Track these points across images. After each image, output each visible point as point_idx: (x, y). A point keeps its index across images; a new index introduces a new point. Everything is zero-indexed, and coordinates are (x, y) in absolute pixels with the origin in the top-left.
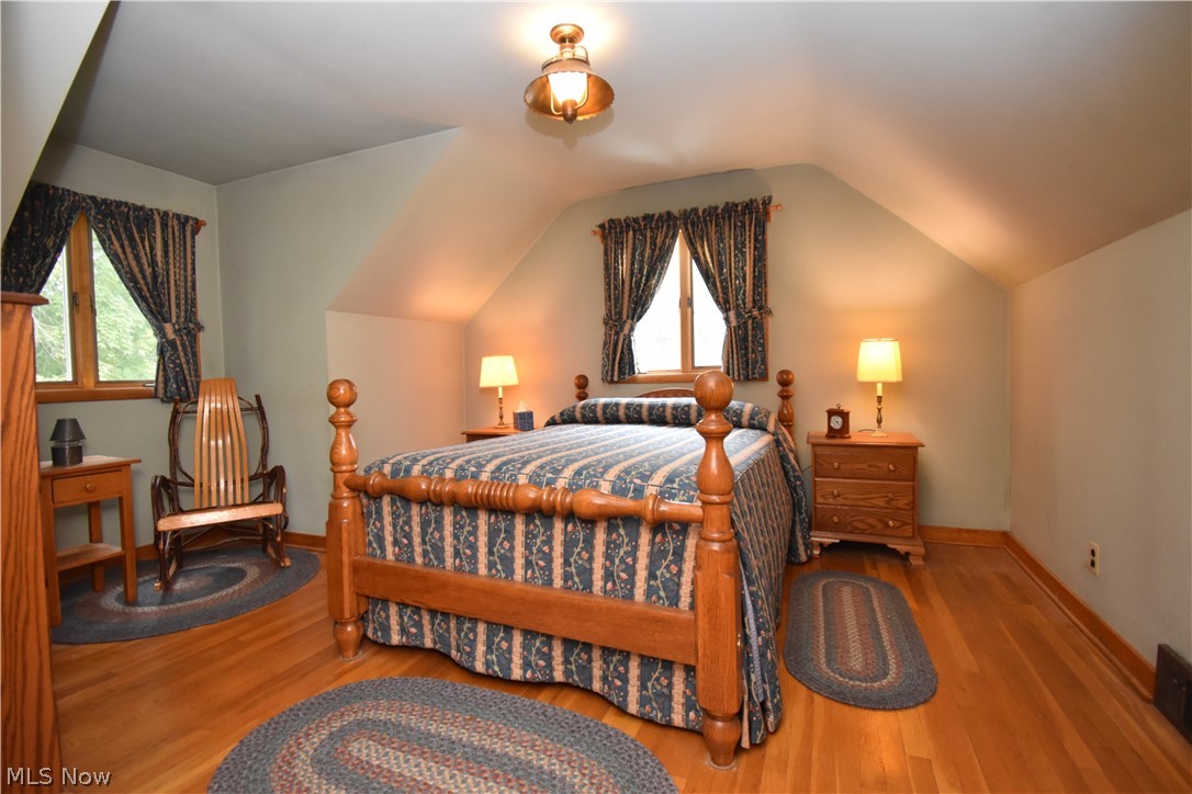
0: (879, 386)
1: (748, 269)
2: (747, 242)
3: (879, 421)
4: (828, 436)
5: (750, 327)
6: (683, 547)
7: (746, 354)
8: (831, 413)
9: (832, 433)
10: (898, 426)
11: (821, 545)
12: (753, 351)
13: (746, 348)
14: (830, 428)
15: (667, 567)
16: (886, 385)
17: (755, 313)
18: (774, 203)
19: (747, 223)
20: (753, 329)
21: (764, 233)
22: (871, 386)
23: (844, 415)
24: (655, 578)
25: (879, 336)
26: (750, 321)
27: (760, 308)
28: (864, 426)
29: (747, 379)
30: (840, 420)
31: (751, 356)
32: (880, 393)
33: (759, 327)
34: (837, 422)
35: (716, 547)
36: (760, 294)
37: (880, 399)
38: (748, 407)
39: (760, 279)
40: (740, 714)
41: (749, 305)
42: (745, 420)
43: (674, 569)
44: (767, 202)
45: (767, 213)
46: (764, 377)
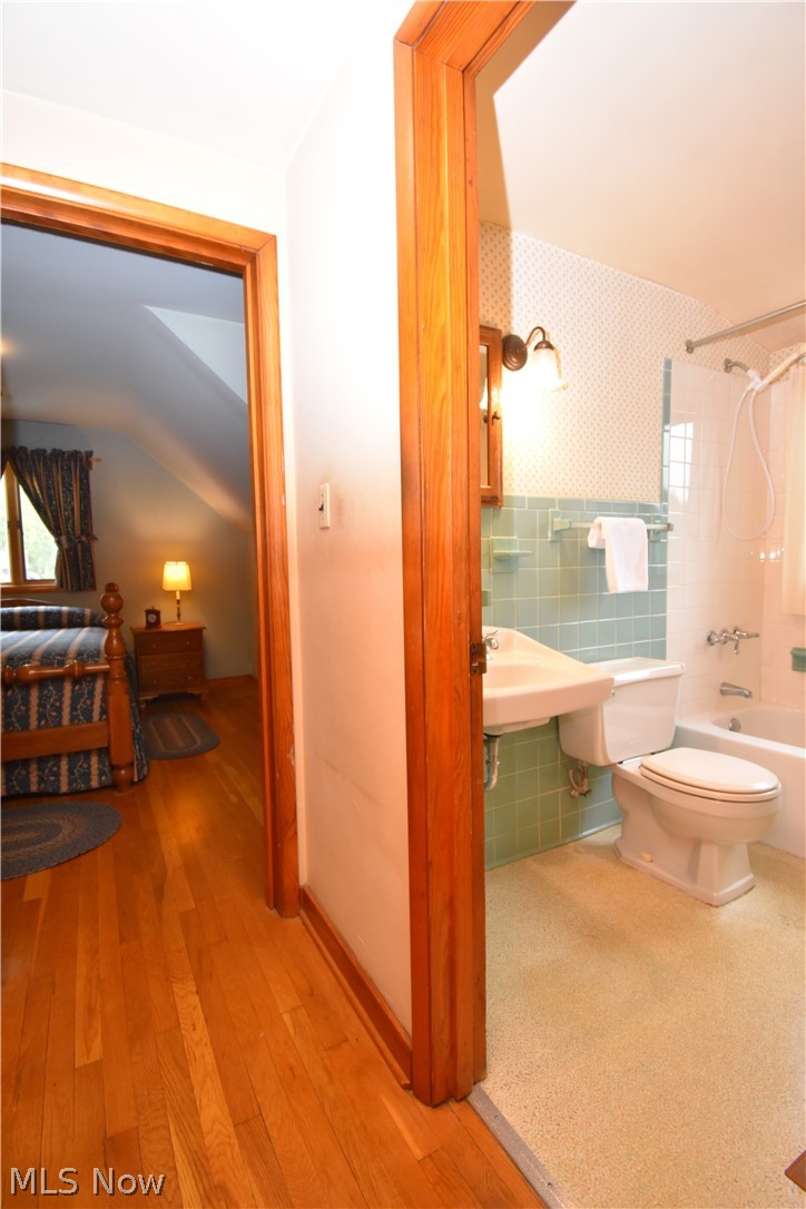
0: (178, 593)
1: (76, 504)
2: (73, 482)
3: (179, 615)
4: (146, 628)
5: (79, 549)
6: (94, 689)
7: (78, 570)
8: (148, 612)
9: (149, 624)
10: (190, 618)
11: (146, 701)
12: (83, 568)
13: (78, 565)
14: (147, 622)
15: (84, 702)
16: (182, 592)
17: (84, 539)
18: (94, 456)
19: (73, 468)
20: (82, 551)
21: (87, 478)
22: (173, 593)
23: (157, 613)
24: (76, 710)
25: (177, 559)
26: (79, 545)
27: (87, 536)
28: (170, 620)
29: (79, 589)
30: (155, 617)
31: (82, 572)
32: (178, 598)
33: (87, 550)
34: (152, 618)
35: (117, 682)
36: (86, 524)
37: (178, 601)
38: (88, 611)
39: (86, 512)
40: (132, 764)
41: (78, 531)
42: (87, 620)
43: (88, 702)
44: (90, 454)
45: (90, 464)
46: (93, 587)
